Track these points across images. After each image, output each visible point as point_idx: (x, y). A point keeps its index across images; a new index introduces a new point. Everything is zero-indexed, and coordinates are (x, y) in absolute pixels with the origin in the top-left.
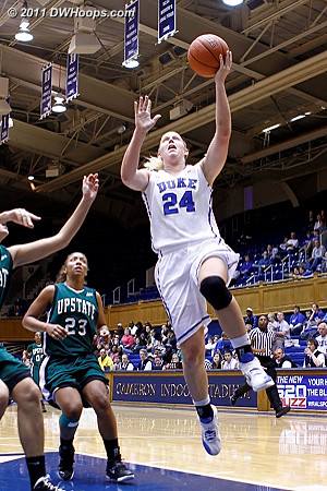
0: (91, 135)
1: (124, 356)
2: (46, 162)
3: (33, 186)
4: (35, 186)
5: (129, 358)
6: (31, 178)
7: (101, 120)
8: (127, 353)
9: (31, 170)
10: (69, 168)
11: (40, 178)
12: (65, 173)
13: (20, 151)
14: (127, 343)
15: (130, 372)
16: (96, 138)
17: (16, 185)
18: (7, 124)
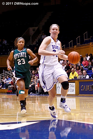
1: (84, 71)
5: (87, 72)
8: (85, 70)
14: (85, 65)
15: (87, 79)
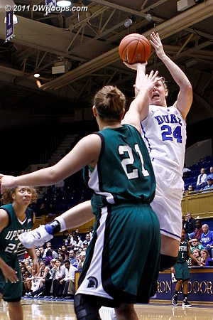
0: (97, 29)
2: (51, 58)
3: (39, 83)
4: (42, 84)
6: (37, 75)
7: (106, 14)
9: (37, 67)
10: (75, 65)
11: (47, 75)
12: (71, 69)
13: (24, 48)
16: (102, 32)
17: (22, 83)
18: (12, 21)
